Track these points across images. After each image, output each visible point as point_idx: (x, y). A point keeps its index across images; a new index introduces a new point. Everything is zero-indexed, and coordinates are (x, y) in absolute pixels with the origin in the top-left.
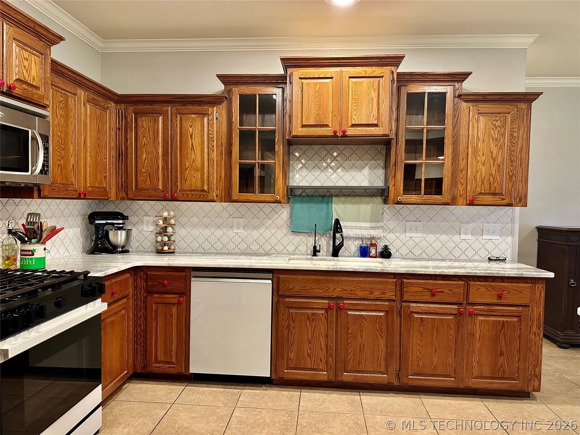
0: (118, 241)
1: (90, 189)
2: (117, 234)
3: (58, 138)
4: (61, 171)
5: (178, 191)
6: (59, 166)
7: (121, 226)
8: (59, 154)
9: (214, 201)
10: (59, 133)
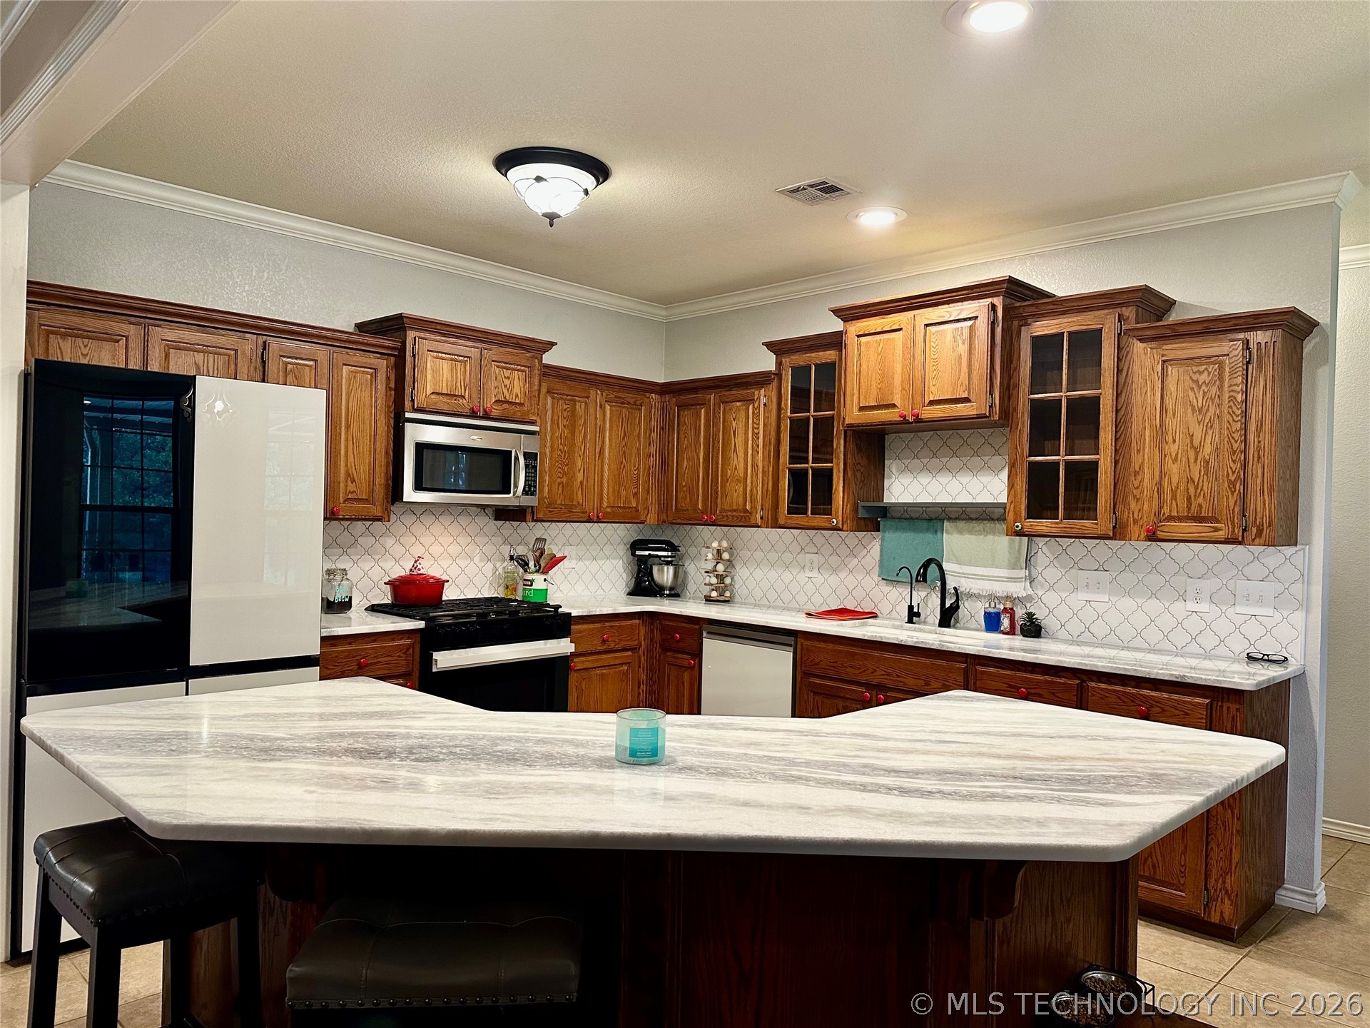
0: (664, 580)
1: (609, 510)
2: (663, 570)
3: (559, 453)
4: (563, 490)
5: (718, 512)
6: (559, 484)
7: (670, 559)
8: (560, 470)
9: (759, 527)
10: (561, 447)
